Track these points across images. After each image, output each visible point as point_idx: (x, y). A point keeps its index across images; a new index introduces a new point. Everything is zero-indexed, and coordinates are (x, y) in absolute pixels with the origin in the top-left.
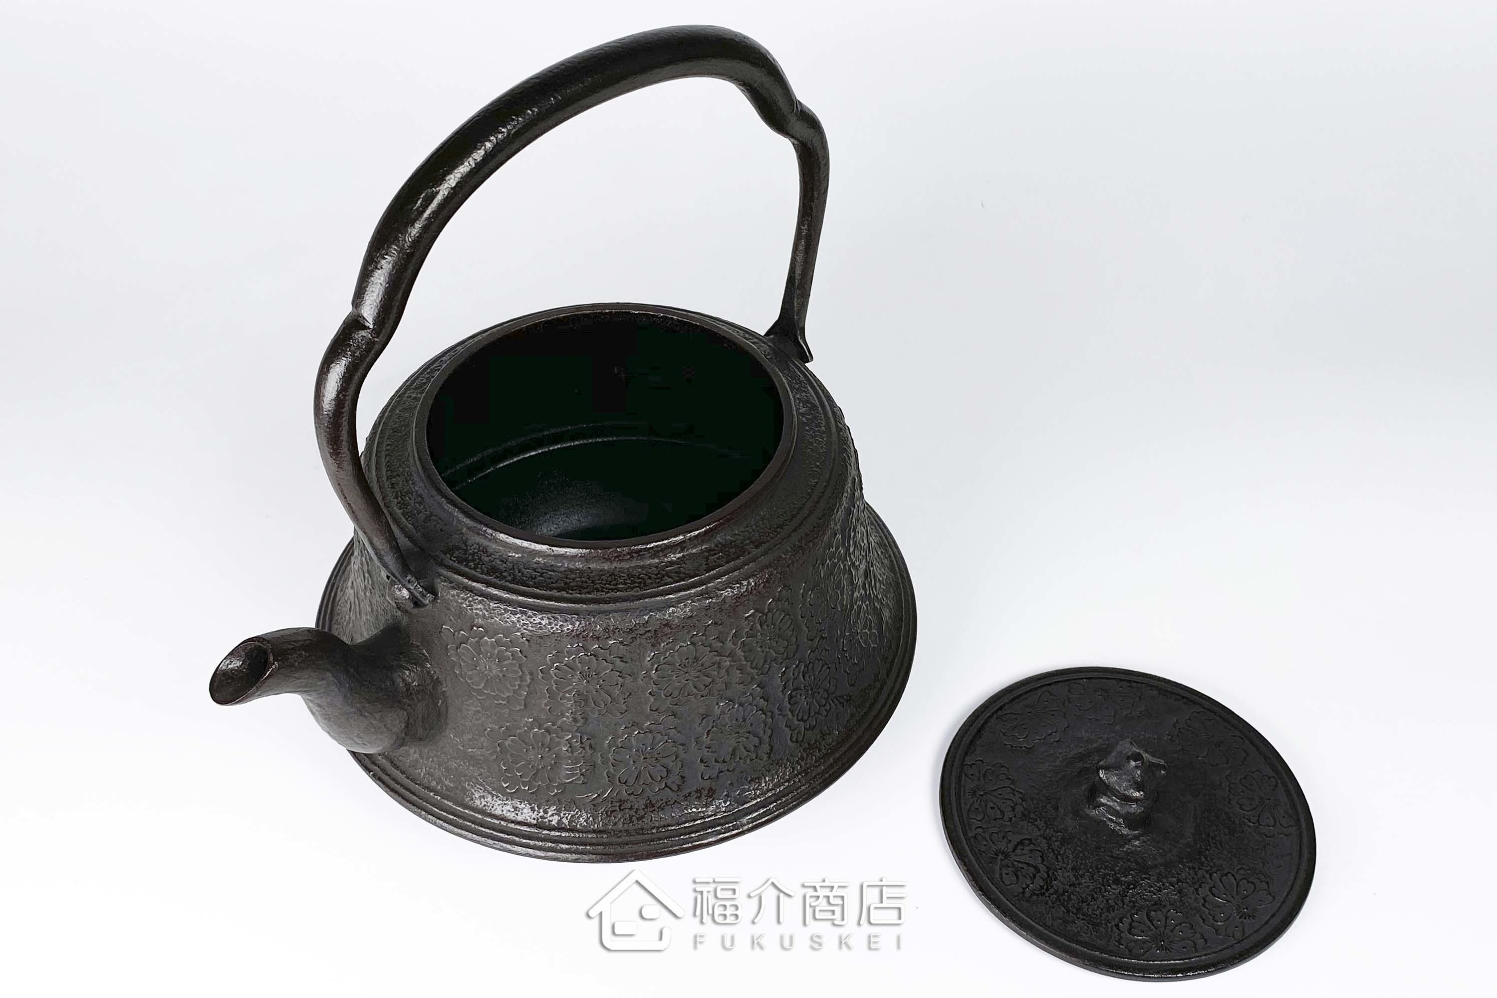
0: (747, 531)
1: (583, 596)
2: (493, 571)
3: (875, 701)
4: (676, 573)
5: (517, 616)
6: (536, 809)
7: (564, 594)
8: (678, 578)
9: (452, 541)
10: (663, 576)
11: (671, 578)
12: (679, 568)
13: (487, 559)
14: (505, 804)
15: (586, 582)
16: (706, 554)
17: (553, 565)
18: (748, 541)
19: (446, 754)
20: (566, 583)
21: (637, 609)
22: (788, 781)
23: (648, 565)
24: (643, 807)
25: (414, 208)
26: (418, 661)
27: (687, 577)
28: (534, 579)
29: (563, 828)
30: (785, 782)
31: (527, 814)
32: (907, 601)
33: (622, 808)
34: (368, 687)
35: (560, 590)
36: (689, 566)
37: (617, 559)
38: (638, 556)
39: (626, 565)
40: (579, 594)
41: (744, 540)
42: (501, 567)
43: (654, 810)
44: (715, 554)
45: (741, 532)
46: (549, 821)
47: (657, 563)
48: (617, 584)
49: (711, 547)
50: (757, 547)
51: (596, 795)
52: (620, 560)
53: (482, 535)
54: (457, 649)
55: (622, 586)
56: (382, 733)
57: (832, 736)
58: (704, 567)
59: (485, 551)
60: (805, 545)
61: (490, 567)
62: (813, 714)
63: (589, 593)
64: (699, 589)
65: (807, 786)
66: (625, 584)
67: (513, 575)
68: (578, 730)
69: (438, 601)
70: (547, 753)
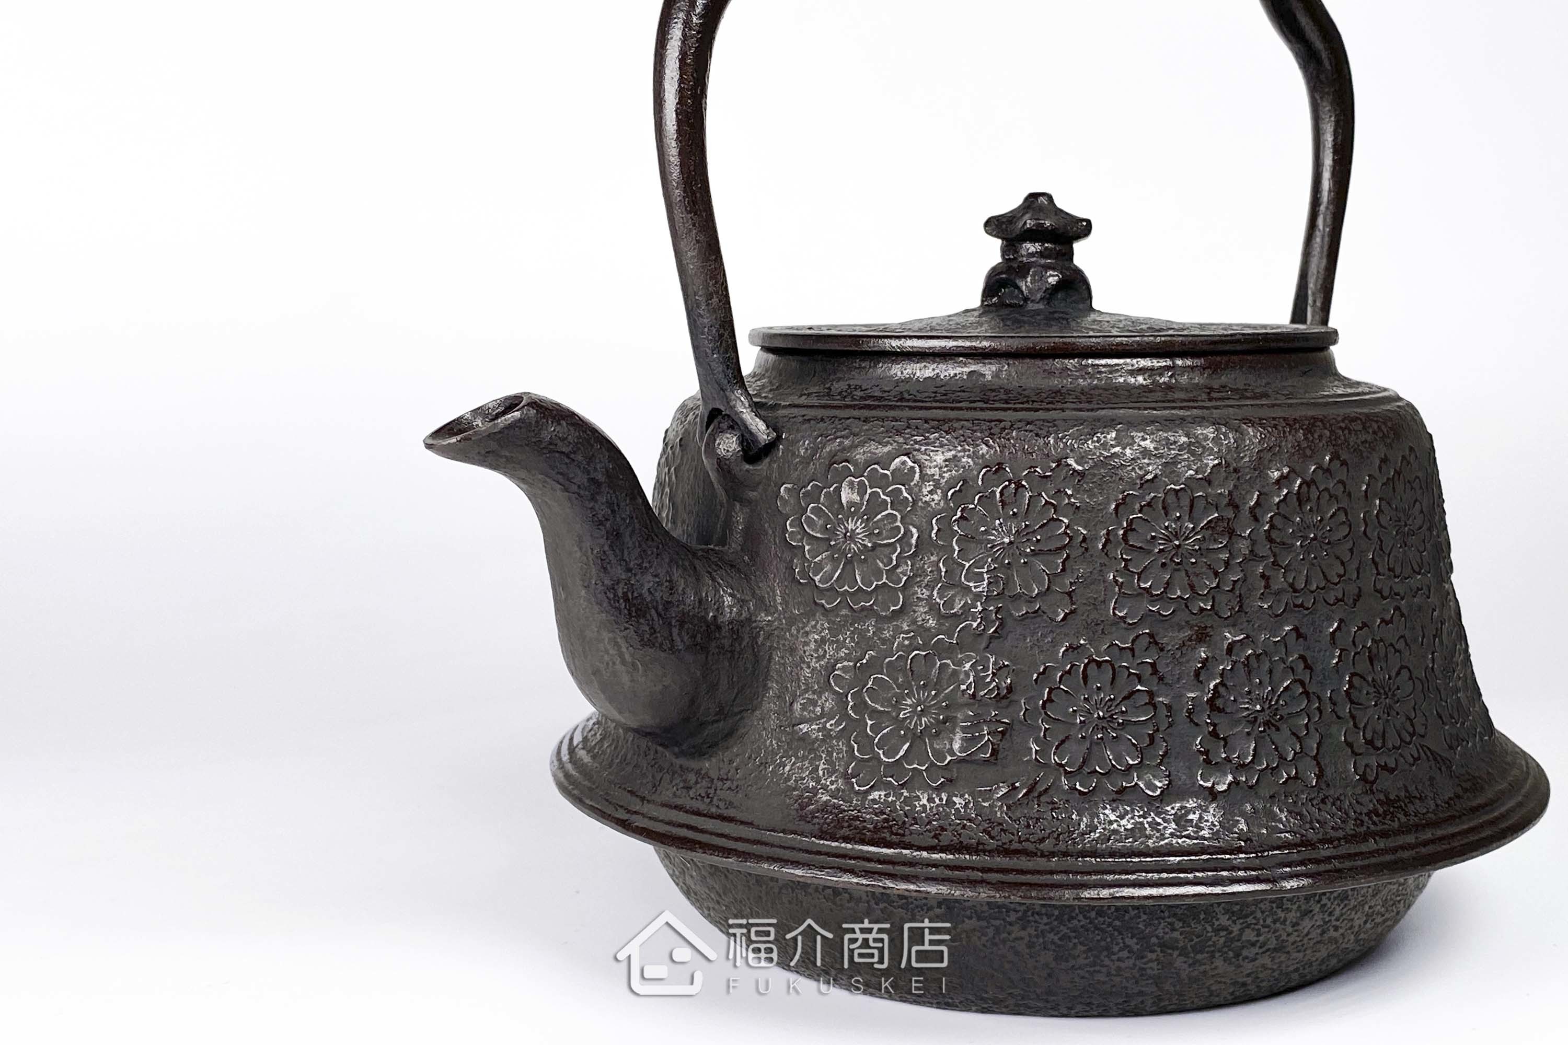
2: (871, 397)
4: (1160, 397)
5: (904, 432)
10: (1139, 397)
11: (1152, 398)
12: (1165, 395)
13: (860, 393)
15: (1015, 397)
20: (982, 398)
21: (1099, 419)
27: (1177, 400)
36: (1179, 395)
42: (881, 395)
44: (1221, 392)
48: (1064, 398)
49: (1213, 386)
51: (1011, 787)
54: (802, 518)
55: (1074, 400)
58: (1206, 397)
61: (865, 396)
62: (1393, 743)
63: (1023, 404)
66: (1078, 399)
68: (987, 647)
69: (781, 446)
70: (932, 700)
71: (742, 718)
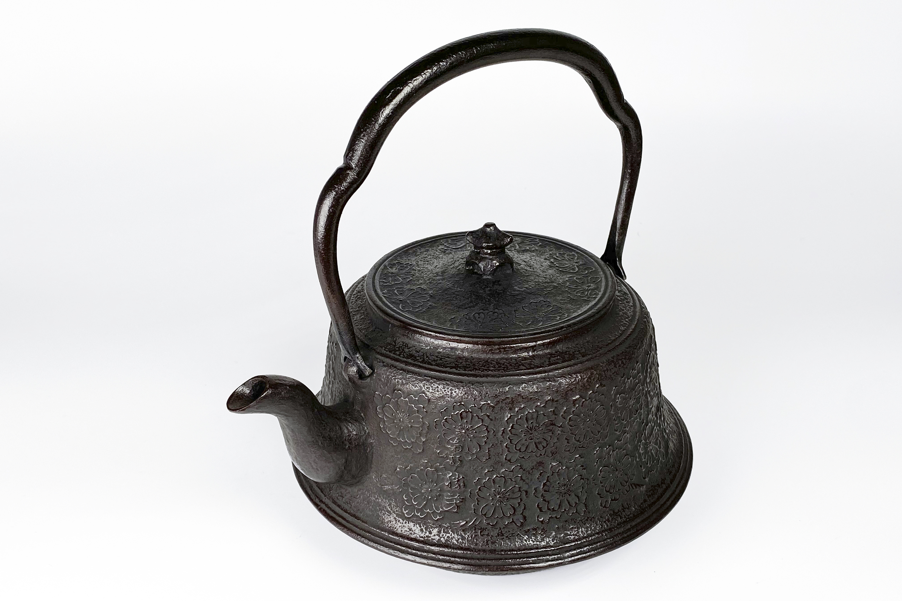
0: (577, 347)
1: (466, 372)
2: (411, 356)
3: (662, 495)
4: (528, 364)
5: (423, 383)
6: (424, 530)
7: (454, 370)
8: (529, 367)
9: (387, 341)
10: (520, 365)
11: (525, 366)
12: (531, 362)
13: (407, 350)
14: (404, 526)
15: (469, 365)
16: (549, 356)
17: (449, 354)
18: (578, 353)
19: (368, 491)
20: (456, 365)
21: (501, 382)
22: (598, 533)
23: (511, 358)
24: (496, 535)
25: (387, 98)
26: (357, 420)
27: (535, 367)
28: (436, 361)
29: (441, 544)
30: (596, 534)
31: (417, 531)
32: (687, 450)
33: (482, 534)
34: (324, 426)
35: (452, 368)
36: (537, 362)
37: (490, 352)
38: (504, 351)
39: (497, 357)
40: (463, 370)
41: (575, 351)
42: (415, 354)
43: (503, 538)
44: (555, 357)
45: (573, 347)
46: (432, 539)
47: (516, 357)
48: (489, 367)
49: (552, 353)
50: (583, 356)
51: (465, 522)
52: (492, 353)
53: (406, 335)
54: (383, 408)
55: (493, 368)
56: (330, 462)
57: (630, 510)
58: (547, 363)
59: (406, 345)
60: (617, 361)
61: (409, 354)
62: (618, 490)
63: (471, 371)
64: (543, 375)
65: (611, 539)
66: (495, 367)
67: (423, 359)
68: (456, 470)
69: (374, 375)
70: (434, 487)
71: (362, 478)
